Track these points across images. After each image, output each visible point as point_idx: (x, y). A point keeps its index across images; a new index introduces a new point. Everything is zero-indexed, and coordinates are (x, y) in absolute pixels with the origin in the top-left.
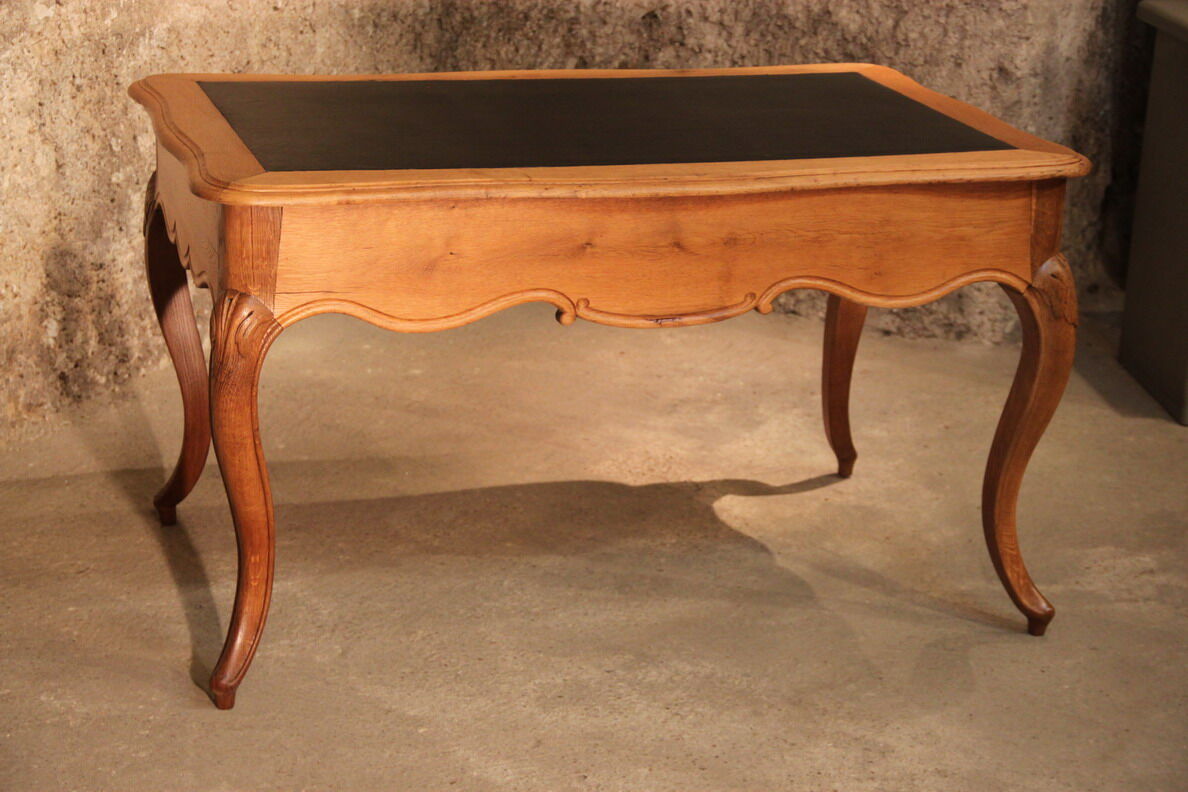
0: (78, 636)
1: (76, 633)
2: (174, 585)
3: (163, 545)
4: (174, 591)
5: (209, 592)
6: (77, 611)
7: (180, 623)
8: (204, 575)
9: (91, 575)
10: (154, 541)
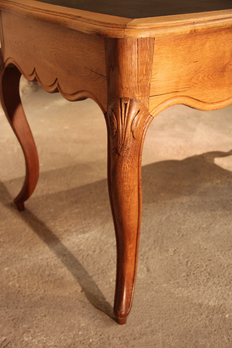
0: (19, 287)
1: (17, 285)
2: (45, 244)
3: (26, 222)
4: (47, 247)
5: (62, 245)
6: (10, 270)
7: (62, 267)
8: (54, 236)
9: (4, 245)
10: (21, 220)
